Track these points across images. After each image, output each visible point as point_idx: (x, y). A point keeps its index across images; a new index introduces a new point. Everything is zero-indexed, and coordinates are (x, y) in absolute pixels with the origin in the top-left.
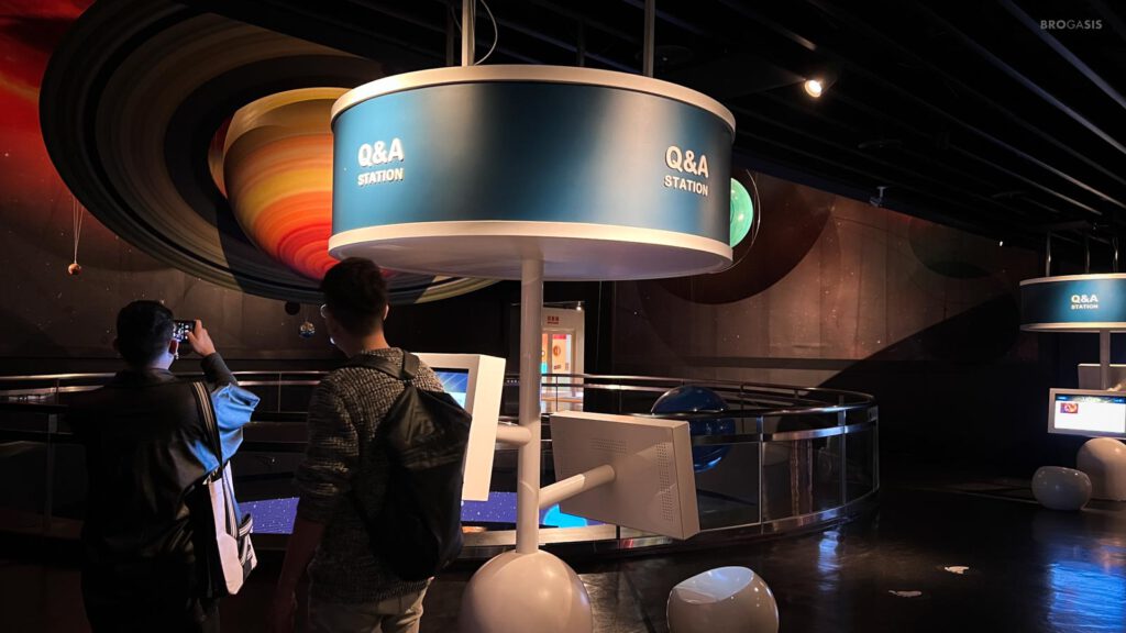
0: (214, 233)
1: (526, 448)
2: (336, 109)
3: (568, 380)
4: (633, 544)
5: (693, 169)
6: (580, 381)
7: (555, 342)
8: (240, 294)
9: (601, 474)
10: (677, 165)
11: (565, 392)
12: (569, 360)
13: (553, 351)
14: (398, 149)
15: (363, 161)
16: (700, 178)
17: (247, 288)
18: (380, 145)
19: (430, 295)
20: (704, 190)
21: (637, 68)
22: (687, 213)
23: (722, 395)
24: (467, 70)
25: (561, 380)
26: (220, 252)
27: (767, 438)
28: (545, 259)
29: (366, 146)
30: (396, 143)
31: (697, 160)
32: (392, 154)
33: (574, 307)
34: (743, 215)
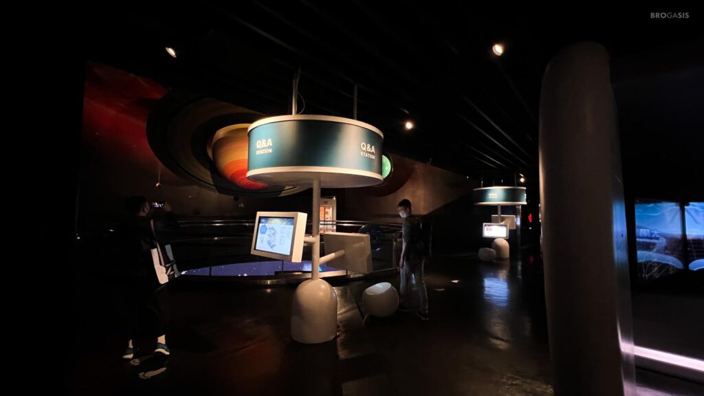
0: (209, 173)
1: (315, 244)
2: (249, 130)
3: (331, 223)
4: (352, 276)
5: (370, 150)
6: (335, 223)
7: (327, 210)
8: (217, 194)
9: (341, 253)
10: (364, 149)
11: (330, 227)
12: (331, 216)
13: (326, 213)
14: (270, 143)
15: (258, 147)
16: (372, 153)
17: (220, 192)
18: (264, 141)
19: (283, 194)
20: (373, 157)
21: (351, 117)
22: (369, 165)
23: (382, 227)
24: (294, 116)
25: (328, 223)
26: (211, 179)
27: (396, 240)
28: (322, 179)
29: (259, 141)
30: (270, 140)
31: (371, 147)
32: (268, 144)
33: (332, 198)
34: (387, 167)
